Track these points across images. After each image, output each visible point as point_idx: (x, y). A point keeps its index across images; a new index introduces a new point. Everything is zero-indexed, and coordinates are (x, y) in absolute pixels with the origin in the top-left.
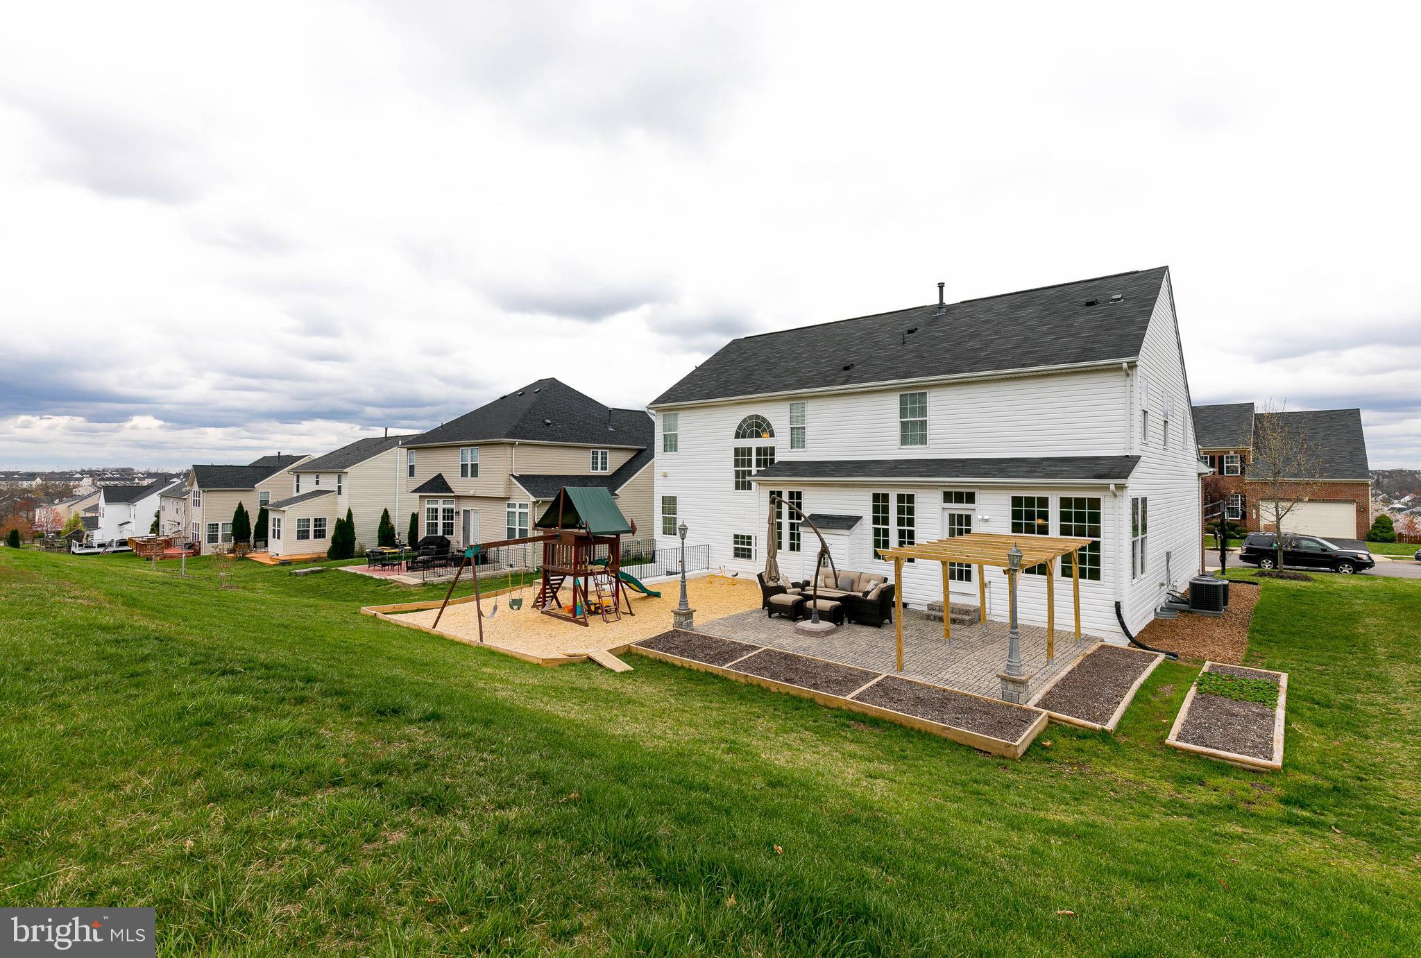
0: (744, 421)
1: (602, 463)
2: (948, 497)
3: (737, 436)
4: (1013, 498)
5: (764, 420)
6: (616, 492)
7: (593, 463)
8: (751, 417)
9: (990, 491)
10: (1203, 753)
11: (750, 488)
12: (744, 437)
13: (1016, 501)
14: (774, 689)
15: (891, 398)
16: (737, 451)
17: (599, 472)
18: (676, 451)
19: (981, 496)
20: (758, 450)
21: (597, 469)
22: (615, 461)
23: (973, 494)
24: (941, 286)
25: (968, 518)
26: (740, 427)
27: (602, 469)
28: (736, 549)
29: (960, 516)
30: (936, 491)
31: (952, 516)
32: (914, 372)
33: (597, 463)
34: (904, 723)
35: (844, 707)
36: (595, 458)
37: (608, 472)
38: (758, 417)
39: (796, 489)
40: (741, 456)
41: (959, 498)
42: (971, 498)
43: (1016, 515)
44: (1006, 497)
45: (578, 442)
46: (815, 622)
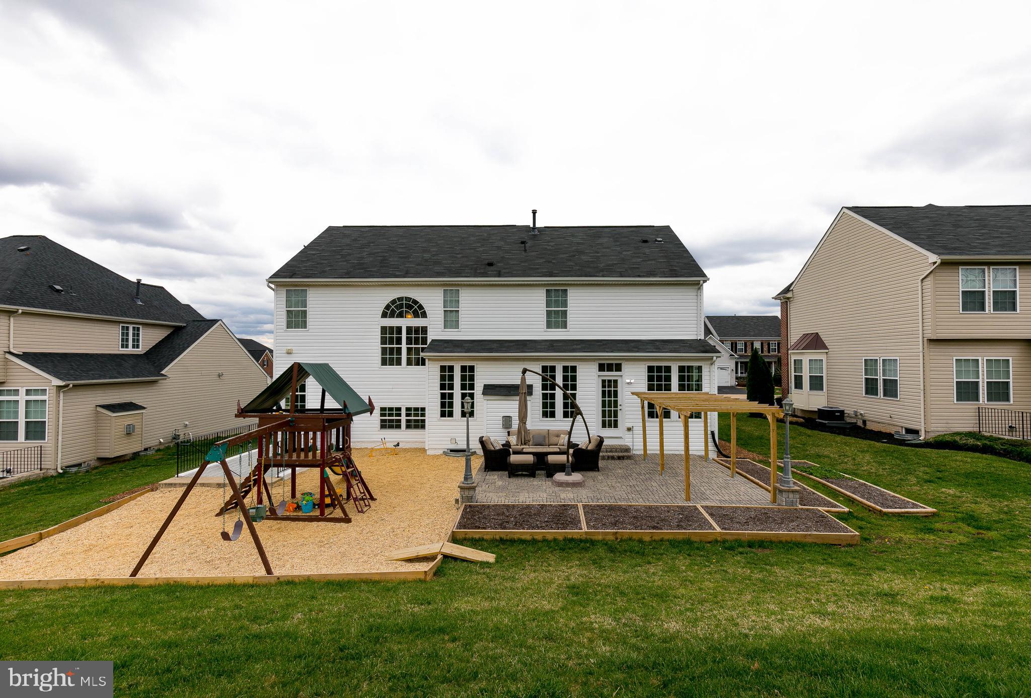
0: (393, 302)
1: (134, 340)
2: (602, 368)
3: (384, 315)
4: (649, 367)
5: (415, 302)
6: (163, 372)
7: (123, 340)
8: (400, 299)
9: (632, 363)
10: (902, 513)
11: (423, 364)
12: (392, 316)
13: (650, 369)
14: (647, 539)
15: (540, 291)
16: (384, 329)
17: (130, 350)
18: (305, 327)
19: (626, 366)
20: (409, 330)
21: (127, 347)
22: (149, 338)
23: (620, 364)
24: (534, 212)
25: (616, 382)
26: (388, 307)
27: (133, 347)
28: (382, 421)
29: (610, 381)
30: (593, 363)
31: (604, 381)
32: (557, 273)
33: (127, 340)
34: (773, 539)
35: (719, 539)
36: (125, 334)
37: (141, 350)
38: (408, 299)
39: (468, 364)
40: (390, 336)
41: (610, 368)
42: (618, 368)
43: (650, 379)
44: (644, 366)
45: (107, 315)
46: (568, 474)
